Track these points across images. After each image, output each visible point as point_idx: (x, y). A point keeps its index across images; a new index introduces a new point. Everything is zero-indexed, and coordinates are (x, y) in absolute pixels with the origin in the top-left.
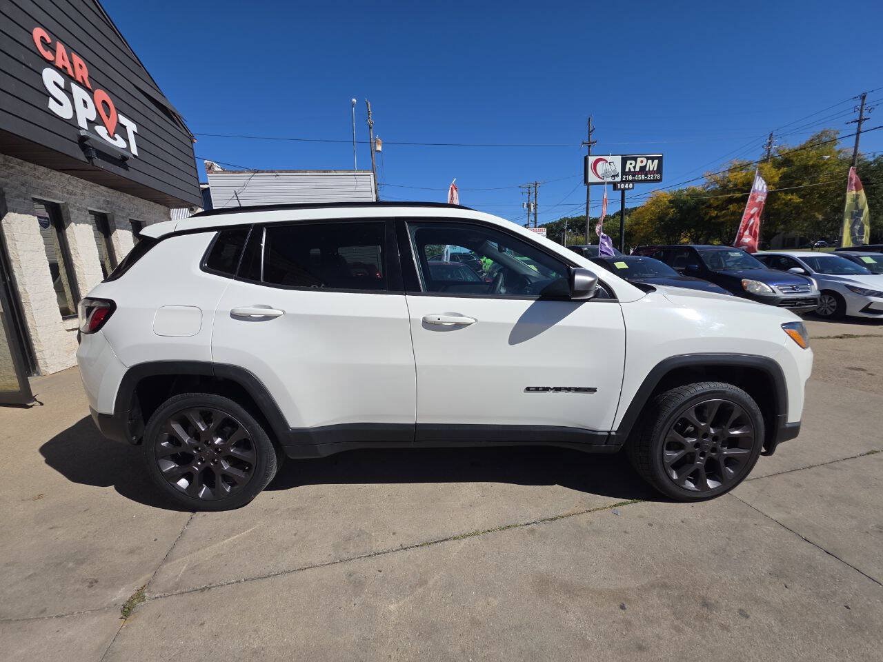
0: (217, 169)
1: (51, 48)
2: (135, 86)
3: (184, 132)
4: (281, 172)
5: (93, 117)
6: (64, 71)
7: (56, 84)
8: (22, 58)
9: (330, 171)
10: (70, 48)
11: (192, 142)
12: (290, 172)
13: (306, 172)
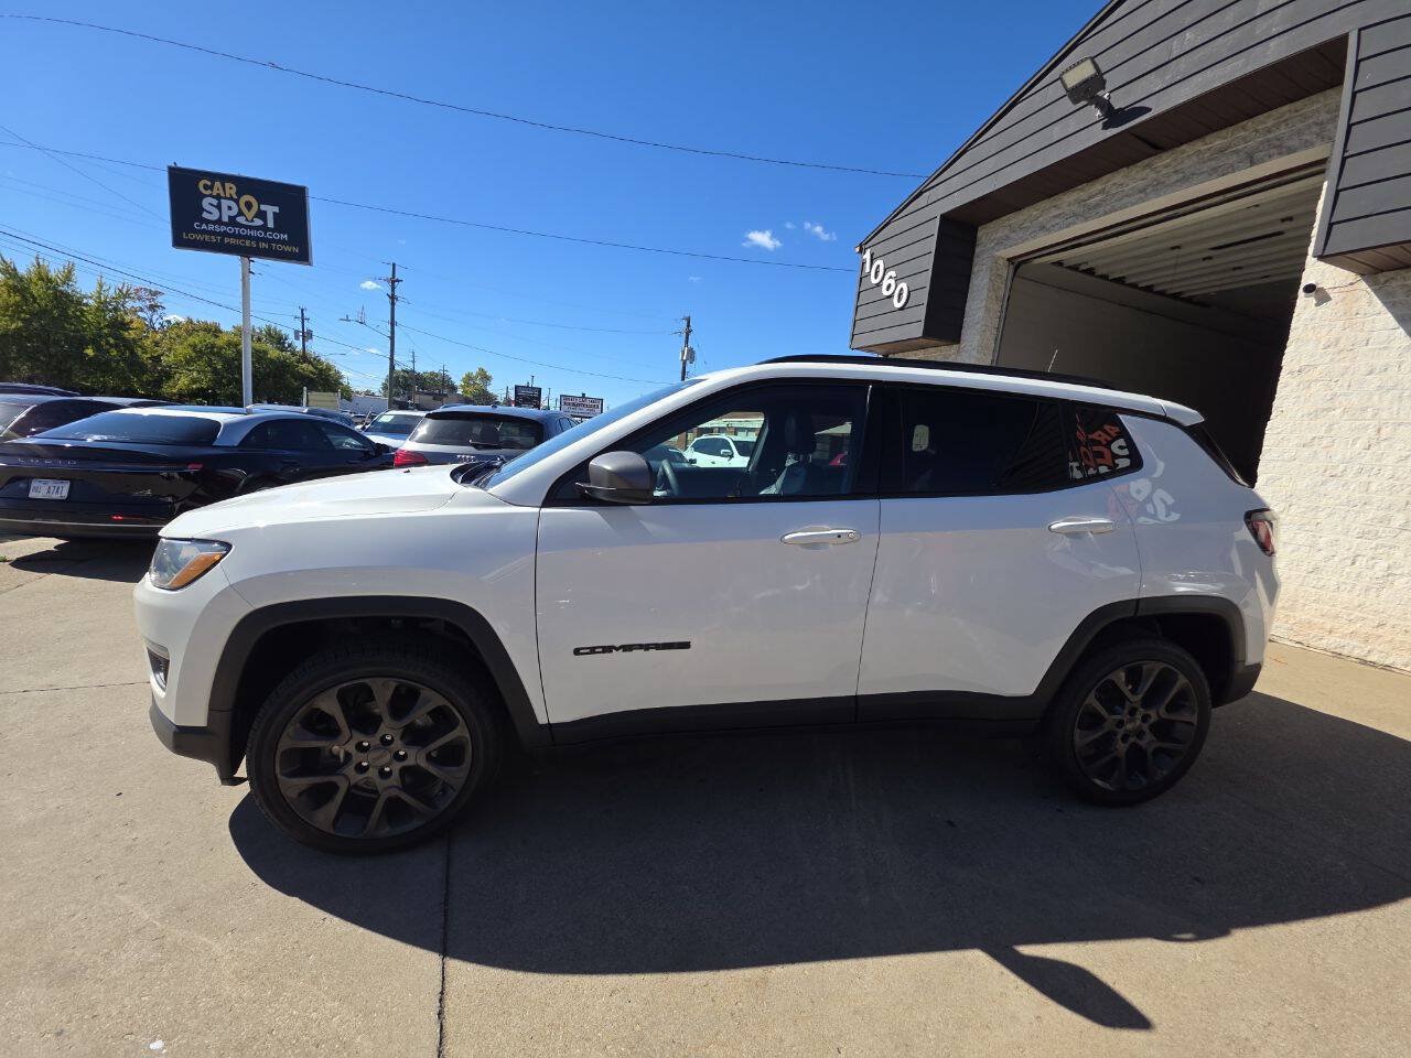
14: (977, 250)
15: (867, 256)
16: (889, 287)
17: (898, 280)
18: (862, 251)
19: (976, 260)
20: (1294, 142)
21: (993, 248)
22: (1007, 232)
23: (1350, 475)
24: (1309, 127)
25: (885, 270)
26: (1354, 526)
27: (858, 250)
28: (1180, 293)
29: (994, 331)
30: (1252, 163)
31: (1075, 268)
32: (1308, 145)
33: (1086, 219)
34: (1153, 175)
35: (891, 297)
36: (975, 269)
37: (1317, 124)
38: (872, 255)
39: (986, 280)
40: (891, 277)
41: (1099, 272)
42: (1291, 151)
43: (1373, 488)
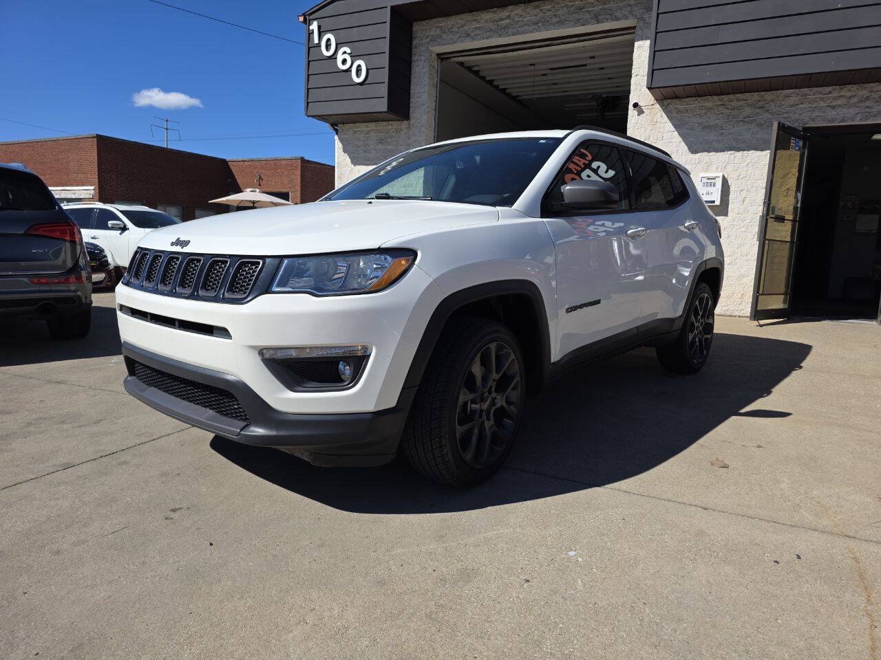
14: (415, 42)
15: (314, 26)
16: (344, 61)
17: (354, 57)
18: (307, 22)
19: (414, 50)
20: (618, 14)
21: (428, 43)
22: (438, 32)
24: (624, 6)
25: (337, 45)
27: (301, 19)
28: (518, 96)
29: (434, 112)
30: (598, 22)
31: (469, 69)
32: (626, 18)
33: (500, 36)
34: (541, 14)
35: (349, 70)
36: (415, 58)
37: (629, 5)
38: (319, 27)
39: (426, 70)
40: (345, 53)
41: (482, 74)
42: (617, 19)
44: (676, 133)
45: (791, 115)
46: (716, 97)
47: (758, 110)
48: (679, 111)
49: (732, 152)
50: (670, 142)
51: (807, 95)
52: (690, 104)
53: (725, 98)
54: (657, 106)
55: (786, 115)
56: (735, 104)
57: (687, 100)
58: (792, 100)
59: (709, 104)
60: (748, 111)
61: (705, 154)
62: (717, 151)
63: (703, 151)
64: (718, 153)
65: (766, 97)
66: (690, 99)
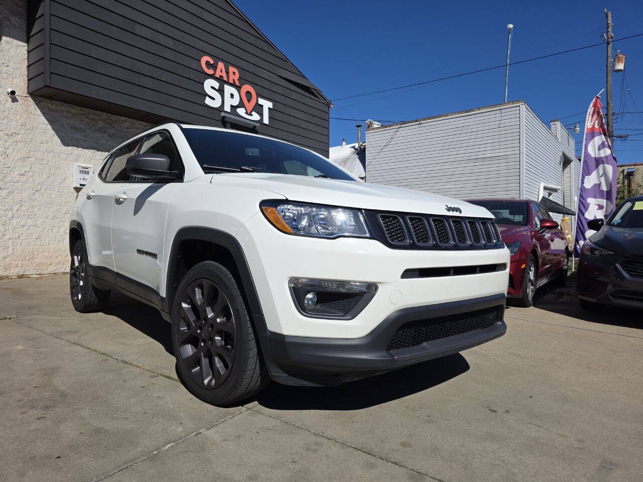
0: (375, 126)
1: (214, 67)
2: (279, 76)
3: (322, 101)
4: (424, 119)
5: (235, 104)
6: (221, 78)
7: (212, 88)
8: (192, 77)
9: (473, 110)
10: (227, 64)
11: (329, 107)
12: (433, 118)
13: (448, 115)
23: (43, 191)
26: (49, 214)
43: (53, 196)
44: (49, 126)
45: (128, 134)
46: (78, 107)
47: (107, 125)
48: (50, 109)
49: (94, 151)
50: (45, 133)
51: (134, 124)
52: (58, 106)
53: (86, 110)
54: (30, 99)
55: (124, 133)
56: (91, 116)
57: (56, 102)
58: (127, 124)
59: (74, 111)
60: (101, 124)
61: (75, 148)
62: (84, 148)
63: (73, 146)
64: (84, 150)
65: (111, 117)
66: (59, 102)
